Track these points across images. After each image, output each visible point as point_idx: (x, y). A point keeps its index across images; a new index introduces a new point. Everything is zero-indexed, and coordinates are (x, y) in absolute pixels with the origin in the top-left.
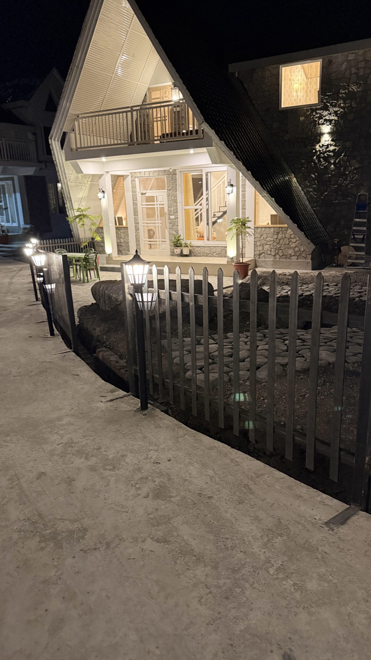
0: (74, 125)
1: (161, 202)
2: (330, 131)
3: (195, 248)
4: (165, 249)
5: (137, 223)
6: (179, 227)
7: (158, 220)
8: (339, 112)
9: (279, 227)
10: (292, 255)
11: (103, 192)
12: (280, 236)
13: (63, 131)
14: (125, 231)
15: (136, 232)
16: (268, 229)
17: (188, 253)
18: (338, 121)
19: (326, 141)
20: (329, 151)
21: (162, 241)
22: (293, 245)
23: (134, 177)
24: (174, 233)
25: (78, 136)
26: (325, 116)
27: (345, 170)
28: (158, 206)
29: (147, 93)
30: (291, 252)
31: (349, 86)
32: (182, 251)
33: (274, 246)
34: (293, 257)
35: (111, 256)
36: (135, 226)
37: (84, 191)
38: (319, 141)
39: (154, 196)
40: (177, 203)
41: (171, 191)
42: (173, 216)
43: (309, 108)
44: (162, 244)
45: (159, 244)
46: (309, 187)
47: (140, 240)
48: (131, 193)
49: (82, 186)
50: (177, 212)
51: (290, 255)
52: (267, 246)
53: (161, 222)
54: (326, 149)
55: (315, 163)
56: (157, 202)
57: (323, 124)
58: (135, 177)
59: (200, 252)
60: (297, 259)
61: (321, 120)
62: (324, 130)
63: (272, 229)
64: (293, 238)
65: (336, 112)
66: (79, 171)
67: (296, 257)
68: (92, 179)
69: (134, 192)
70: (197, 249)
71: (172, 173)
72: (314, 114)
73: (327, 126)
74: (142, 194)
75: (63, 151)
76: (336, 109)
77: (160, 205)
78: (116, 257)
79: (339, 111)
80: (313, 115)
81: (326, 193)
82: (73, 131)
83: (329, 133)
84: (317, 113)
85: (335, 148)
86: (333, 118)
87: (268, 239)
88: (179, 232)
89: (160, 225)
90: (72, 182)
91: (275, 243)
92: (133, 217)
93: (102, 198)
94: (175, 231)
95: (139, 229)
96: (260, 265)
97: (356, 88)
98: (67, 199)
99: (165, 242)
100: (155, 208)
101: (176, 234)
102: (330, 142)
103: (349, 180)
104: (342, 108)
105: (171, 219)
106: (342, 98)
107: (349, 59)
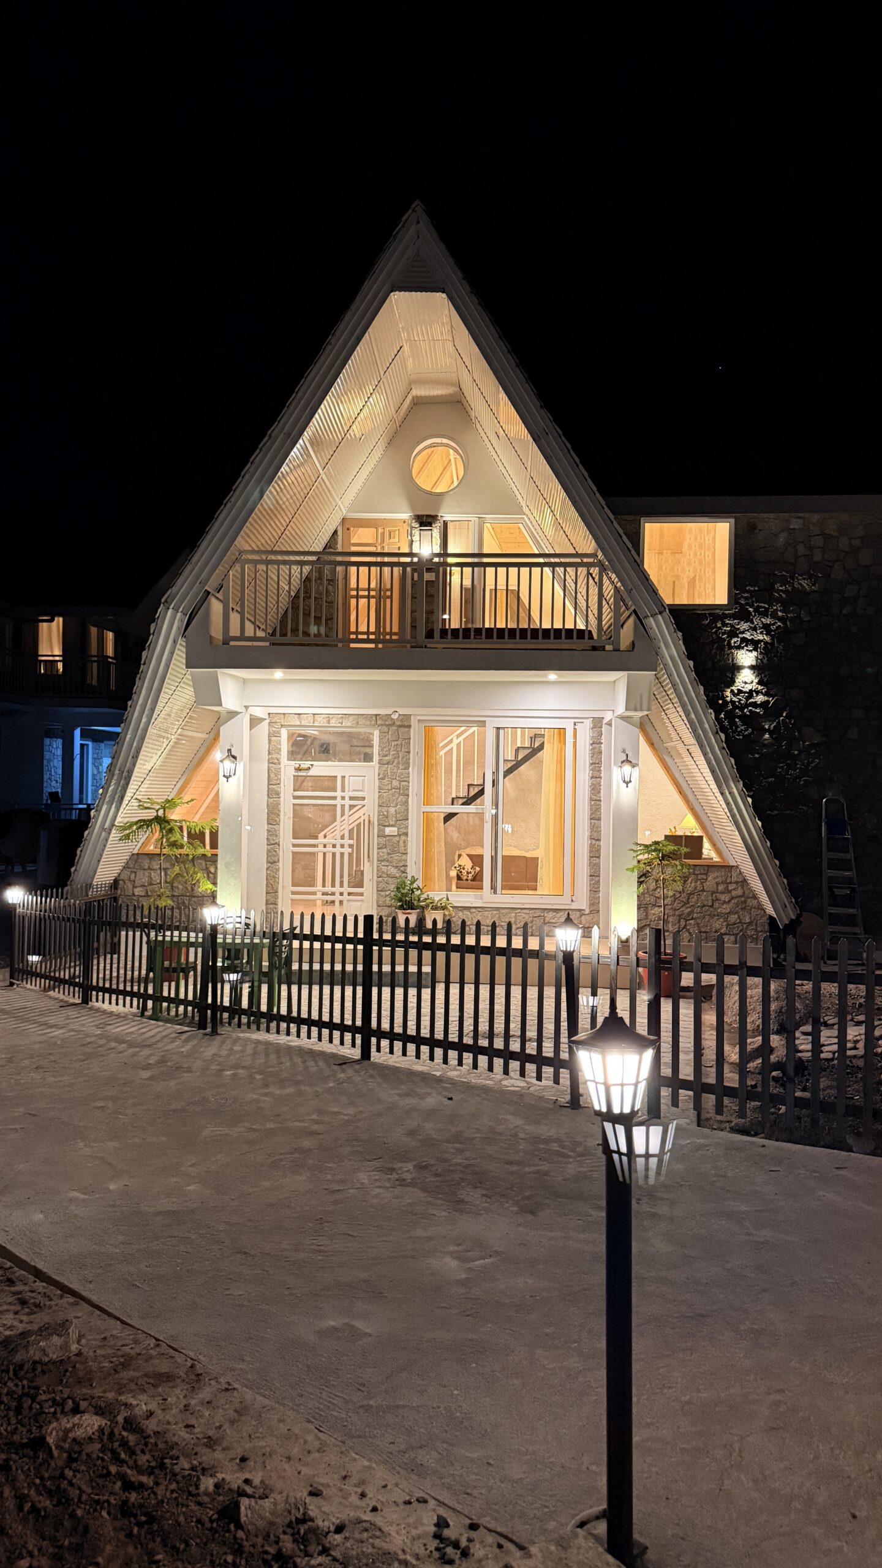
1: (353, 790)
2: (754, 663)
3: (453, 911)
5: (273, 845)
6: (408, 857)
7: (343, 839)
8: (773, 628)
11: (234, 758)
12: (690, 886)
15: (267, 869)
18: (772, 644)
19: (746, 683)
20: (755, 705)
21: (350, 894)
23: (277, 726)
24: (393, 871)
26: (743, 633)
27: (790, 746)
28: (347, 802)
29: (340, 528)
30: (718, 924)
31: (793, 580)
36: (269, 851)
38: (732, 682)
39: (336, 777)
40: (408, 795)
41: (390, 766)
42: (395, 829)
43: (705, 612)
44: (348, 901)
45: (338, 902)
47: (280, 890)
48: (265, 766)
50: (407, 820)
53: (353, 842)
54: (747, 700)
56: (343, 790)
57: (739, 648)
58: (283, 726)
59: (469, 923)
60: (736, 942)
61: (735, 639)
62: (742, 661)
65: (766, 628)
67: (732, 938)
69: (274, 762)
70: (460, 914)
71: (398, 723)
72: (719, 625)
73: (749, 654)
74: (298, 769)
75: (185, 635)
76: (768, 621)
77: (351, 798)
79: (774, 624)
80: (716, 627)
82: (219, 592)
83: (752, 667)
84: (726, 625)
85: (766, 698)
86: (761, 637)
88: (408, 870)
89: (349, 850)
91: (677, 901)
92: (266, 826)
93: (232, 773)
94: (397, 867)
95: (278, 861)
97: (807, 584)
99: (361, 894)
100: (336, 805)
101: (398, 875)
102: (754, 686)
103: (800, 769)
104: (780, 619)
105: (386, 836)
106: (779, 600)
107: (792, 527)
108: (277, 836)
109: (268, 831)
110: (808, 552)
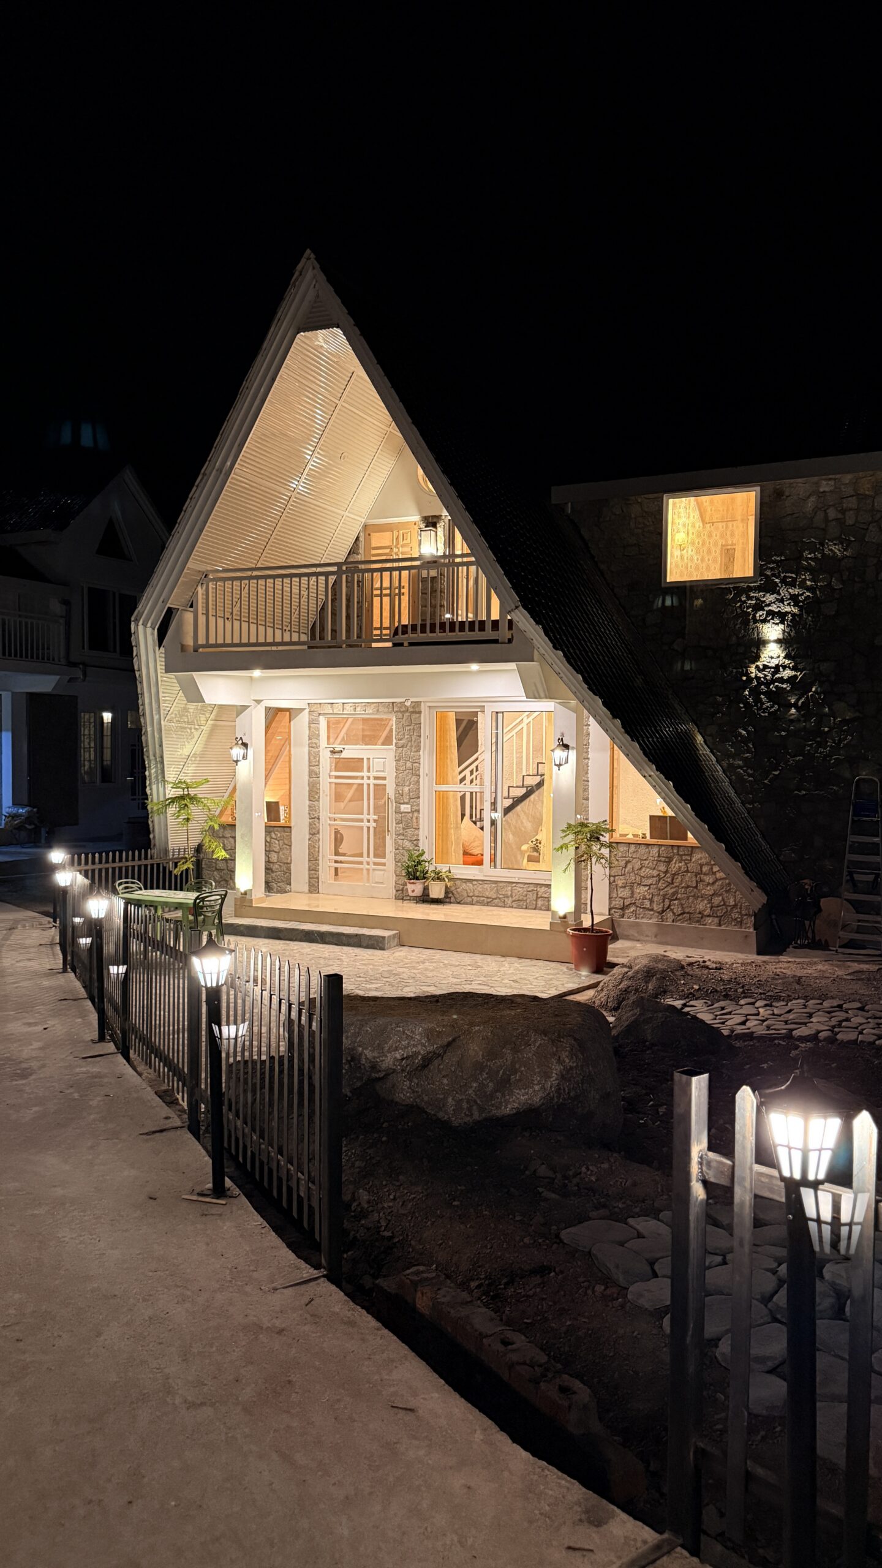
0: (195, 594)
1: (377, 771)
2: (781, 637)
3: (458, 882)
4: (382, 883)
5: (314, 818)
6: (421, 832)
7: (369, 814)
8: (801, 598)
9: (672, 846)
10: (706, 913)
11: (245, 745)
12: (675, 866)
13: (169, 605)
14: (285, 834)
15: (309, 839)
16: (643, 850)
17: (442, 896)
18: (800, 616)
19: (772, 658)
20: (781, 680)
21: (375, 864)
22: (709, 890)
23: (315, 714)
24: (407, 844)
25: (202, 619)
26: (769, 605)
27: (819, 723)
28: (372, 782)
29: (362, 534)
30: (702, 905)
31: (823, 545)
32: (426, 889)
33: (659, 890)
34: (709, 920)
35: (248, 897)
36: (310, 824)
37: (195, 739)
38: (757, 658)
39: (363, 759)
40: (419, 776)
41: (405, 749)
42: (409, 806)
43: (731, 586)
44: (374, 870)
45: (368, 870)
46: (733, 756)
47: (320, 858)
48: (306, 749)
49: (193, 730)
50: (419, 798)
51: (700, 913)
52: (642, 887)
53: (376, 817)
54: (773, 676)
55: (747, 704)
56: (369, 771)
57: (765, 621)
58: (320, 714)
59: (471, 894)
60: (720, 925)
61: (761, 613)
62: (768, 634)
63: (655, 850)
64: (705, 874)
65: (794, 599)
66: (195, 695)
67: (716, 920)
68: (217, 716)
69: (313, 746)
70: (464, 885)
71: (411, 710)
72: (743, 599)
73: (776, 627)
74: (333, 752)
75: (161, 648)
76: (796, 591)
77: (376, 778)
78: (261, 900)
79: (802, 594)
80: (740, 600)
81: (776, 773)
82: (191, 606)
83: (778, 641)
84: (751, 598)
85: (794, 673)
86: (788, 609)
87: (645, 872)
88: (420, 844)
89: (374, 825)
90: (170, 721)
91: (662, 881)
92: (307, 802)
93: (241, 759)
94: (411, 841)
95: (318, 833)
96: (626, 933)
97: (839, 550)
98: (152, 757)
99: (384, 864)
100: (363, 784)
101: (411, 848)
102: (782, 660)
103: (831, 747)
104: (808, 589)
105: (401, 813)
106: (807, 569)
107: (821, 490)
108: (316, 811)
109: (310, 807)
110: (840, 516)
